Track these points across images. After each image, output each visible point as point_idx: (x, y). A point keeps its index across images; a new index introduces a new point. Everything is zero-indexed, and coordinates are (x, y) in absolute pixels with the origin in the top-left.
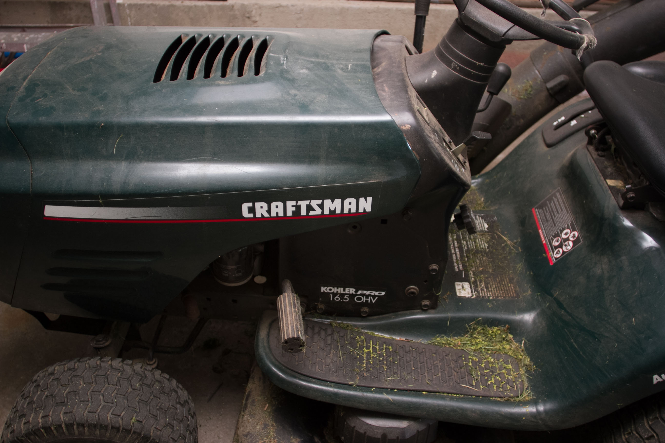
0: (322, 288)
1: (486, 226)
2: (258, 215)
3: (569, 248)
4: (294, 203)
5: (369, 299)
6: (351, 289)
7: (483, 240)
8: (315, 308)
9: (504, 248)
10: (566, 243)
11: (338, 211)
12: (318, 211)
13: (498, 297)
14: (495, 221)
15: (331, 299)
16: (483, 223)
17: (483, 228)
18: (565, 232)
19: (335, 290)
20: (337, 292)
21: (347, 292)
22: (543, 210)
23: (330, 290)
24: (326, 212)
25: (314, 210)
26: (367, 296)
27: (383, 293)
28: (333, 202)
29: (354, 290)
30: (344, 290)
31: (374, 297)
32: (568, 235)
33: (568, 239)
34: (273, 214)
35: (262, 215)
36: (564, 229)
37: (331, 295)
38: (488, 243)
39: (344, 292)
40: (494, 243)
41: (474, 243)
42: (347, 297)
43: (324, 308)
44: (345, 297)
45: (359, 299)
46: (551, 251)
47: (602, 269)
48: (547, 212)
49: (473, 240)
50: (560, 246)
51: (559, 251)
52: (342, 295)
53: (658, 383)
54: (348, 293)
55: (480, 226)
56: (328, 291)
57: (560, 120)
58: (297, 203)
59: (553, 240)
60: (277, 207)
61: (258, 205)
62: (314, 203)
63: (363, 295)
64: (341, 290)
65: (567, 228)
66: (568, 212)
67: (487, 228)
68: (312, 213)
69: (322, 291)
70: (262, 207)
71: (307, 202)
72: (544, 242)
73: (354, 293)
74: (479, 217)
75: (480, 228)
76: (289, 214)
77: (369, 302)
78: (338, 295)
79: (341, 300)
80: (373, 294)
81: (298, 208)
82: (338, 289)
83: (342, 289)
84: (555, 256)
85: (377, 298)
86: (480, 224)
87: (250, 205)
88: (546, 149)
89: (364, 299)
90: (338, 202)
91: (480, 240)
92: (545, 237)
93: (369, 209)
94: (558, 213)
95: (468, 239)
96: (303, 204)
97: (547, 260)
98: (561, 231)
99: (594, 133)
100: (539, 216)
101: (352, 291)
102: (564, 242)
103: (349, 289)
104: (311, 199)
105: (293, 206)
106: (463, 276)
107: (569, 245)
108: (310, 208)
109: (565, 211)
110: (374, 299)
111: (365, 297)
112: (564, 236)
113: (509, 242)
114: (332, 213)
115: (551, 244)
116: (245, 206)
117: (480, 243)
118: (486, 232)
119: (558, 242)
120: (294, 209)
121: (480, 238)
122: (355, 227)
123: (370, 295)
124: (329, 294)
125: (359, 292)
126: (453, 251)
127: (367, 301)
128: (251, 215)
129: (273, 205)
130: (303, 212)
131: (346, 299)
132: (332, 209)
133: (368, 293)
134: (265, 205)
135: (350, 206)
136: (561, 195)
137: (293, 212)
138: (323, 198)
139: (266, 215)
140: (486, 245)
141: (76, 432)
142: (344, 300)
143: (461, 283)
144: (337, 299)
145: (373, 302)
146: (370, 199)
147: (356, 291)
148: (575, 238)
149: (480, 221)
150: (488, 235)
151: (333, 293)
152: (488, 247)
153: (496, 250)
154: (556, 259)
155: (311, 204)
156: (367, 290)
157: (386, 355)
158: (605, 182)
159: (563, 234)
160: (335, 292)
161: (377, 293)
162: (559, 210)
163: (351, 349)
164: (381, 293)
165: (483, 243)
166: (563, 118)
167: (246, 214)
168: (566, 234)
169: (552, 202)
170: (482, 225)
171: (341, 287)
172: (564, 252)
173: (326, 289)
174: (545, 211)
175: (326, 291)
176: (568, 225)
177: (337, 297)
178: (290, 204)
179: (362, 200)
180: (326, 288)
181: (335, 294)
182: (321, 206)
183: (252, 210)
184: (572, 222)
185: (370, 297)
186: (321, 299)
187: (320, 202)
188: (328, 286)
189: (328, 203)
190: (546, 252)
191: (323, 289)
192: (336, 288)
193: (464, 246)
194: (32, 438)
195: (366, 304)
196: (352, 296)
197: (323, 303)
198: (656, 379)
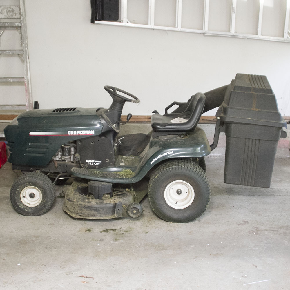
2: (71, 134)
7: (132, 159)
11: (87, 134)
12: (83, 134)
24: (85, 134)
27: (101, 162)
31: (99, 163)
34: (74, 134)
43: (87, 167)
45: (95, 164)
49: (129, 159)
52: (91, 163)
56: (88, 161)
61: (71, 131)
62: (82, 131)
63: (96, 162)
64: (90, 161)
68: (82, 134)
76: (77, 134)
81: (79, 132)
89: (96, 164)
90: (87, 131)
93: (93, 134)
95: (127, 159)
96: (80, 131)
101: (93, 161)
108: (81, 133)
116: (69, 132)
122: (93, 142)
124: (88, 162)
129: (74, 131)
130: (80, 134)
135: (89, 133)
138: (84, 130)
139: (73, 134)
143: (122, 164)
145: (99, 164)
146: (93, 131)
167: (69, 134)
178: (78, 131)
179: (92, 131)
181: (90, 163)
182: (84, 132)
183: (70, 133)
189: (85, 131)
194: (20, 181)
195: (97, 165)
196: (94, 163)
197: (87, 165)
198: (152, 163)
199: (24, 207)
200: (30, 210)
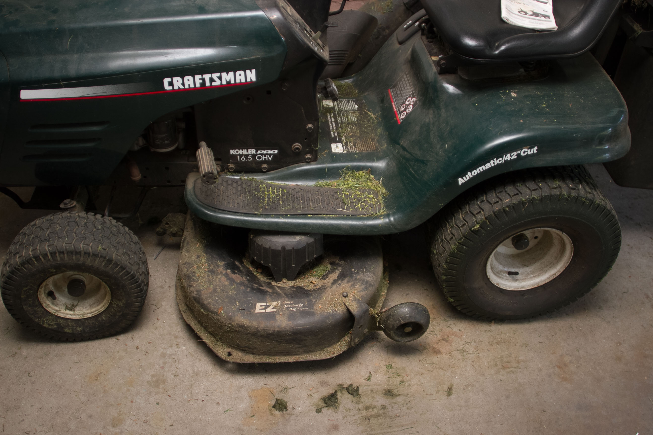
0: (231, 150)
1: (356, 107)
2: (176, 87)
3: (410, 110)
4: (200, 76)
5: (267, 157)
6: (252, 150)
7: (353, 116)
8: (227, 168)
9: (369, 120)
10: (409, 107)
11: (232, 82)
12: (218, 82)
13: (363, 151)
14: (363, 103)
15: (239, 160)
16: (354, 105)
17: (354, 108)
18: (408, 100)
19: (240, 152)
20: (243, 153)
21: (249, 153)
22: (395, 89)
23: (237, 152)
24: (224, 83)
25: (214, 81)
26: (265, 155)
27: (276, 151)
28: (228, 74)
29: (255, 150)
30: (247, 152)
31: (270, 155)
32: (410, 101)
33: (410, 104)
34: (187, 86)
35: (179, 87)
36: (407, 98)
37: (239, 156)
38: (357, 117)
39: (247, 153)
40: (361, 117)
41: (346, 118)
42: (250, 157)
43: (234, 168)
44: (249, 157)
45: (260, 158)
46: (399, 115)
47: (429, 118)
48: (397, 89)
49: (346, 116)
50: (405, 110)
51: (404, 113)
52: (246, 156)
53: (462, 184)
54: (251, 153)
55: (352, 107)
56: (235, 153)
57: (408, 24)
58: (202, 76)
59: (400, 107)
60: (189, 80)
61: (175, 79)
62: (215, 76)
63: (262, 154)
64: (245, 152)
65: (410, 97)
66: (410, 86)
67: (357, 108)
68: (214, 84)
69: (231, 153)
70: (178, 81)
71: (209, 75)
72: (395, 110)
73: (255, 153)
74: (351, 101)
75: (351, 108)
76: (198, 85)
77: (267, 159)
78: (243, 156)
79: (246, 160)
80: (269, 153)
81: (204, 80)
82: (242, 150)
83: (246, 150)
84: (402, 117)
85: (272, 155)
86: (352, 106)
87: (169, 79)
88: (399, 46)
89: (263, 158)
90: (231, 74)
91: (351, 116)
92: (396, 107)
93: (254, 79)
94: (404, 88)
95: (342, 116)
96: (207, 77)
97: (397, 121)
98: (406, 100)
99: (424, 25)
100: (392, 93)
101: (253, 151)
102: (407, 107)
103: (251, 150)
104: (212, 73)
105: (200, 79)
106: (338, 140)
107: (410, 108)
108: (212, 80)
109: (408, 86)
110: (270, 157)
111: (263, 156)
112: (407, 103)
113: (372, 116)
114: (228, 83)
115: (399, 110)
116: (166, 81)
117: (351, 118)
118: (356, 110)
119: (403, 108)
120: (201, 81)
121: (352, 115)
122: (248, 99)
123: (267, 154)
124: (236, 155)
125: (259, 152)
126: (330, 124)
127: (265, 159)
128: (170, 88)
129: (186, 78)
130: (208, 84)
131: (250, 159)
132: (228, 80)
133: (265, 152)
134: (180, 79)
135: (240, 77)
136: (406, 76)
137: (201, 84)
138: (221, 72)
139: (182, 87)
140: (356, 119)
141: (59, 259)
142: (248, 160)
143: (336, 144)
144: (243, 159)
145: (270, 159)
146: (254, 71)
147: (257, 152)
148: (414, 102)
149: (352, 104)
150: (358, 112)
151: (240, 155)
152: (357, 121)
153: (363, 121)
154: (402, 119)
155: (212, 77)
156: (264, 150)
157: (282, 195)
158: (431, 59)
159: (407, 101)
160: (241, 153)
161: (271, 152)
162: (405, 86)
163: (256, 193)
164: (275, 152)
165: (353, 117)
166: (410, 22)
167: (167, 87)
168: (409, 101)
169: (401, 81)
170: (354, 106)
171: (245, 149)
172: (407, 113)
173: (234, 152)
174: (396, 89)
175: (234, 153)
176: (410, 94)
177: (243, 158)
178: (198, 77)
179: (248, 72)
180: (234, 150)
181: (241, 156)
182: (220, 78)
183: (171, 84)
184: (412, 92)
185: (267, 156)
186: (231, 160)
187: (218, 75)
188: (235, 149)
189: (224, 75)
190: (396, 117)
191: (232, 152)
192: (241, 150)
193: (339, 121)
194: (26, 266)
195: (265, 162)
196: (254, 156)
197: (232, 163)
198: (461, 181)
199: (58, 324)
200: (79, 329)
